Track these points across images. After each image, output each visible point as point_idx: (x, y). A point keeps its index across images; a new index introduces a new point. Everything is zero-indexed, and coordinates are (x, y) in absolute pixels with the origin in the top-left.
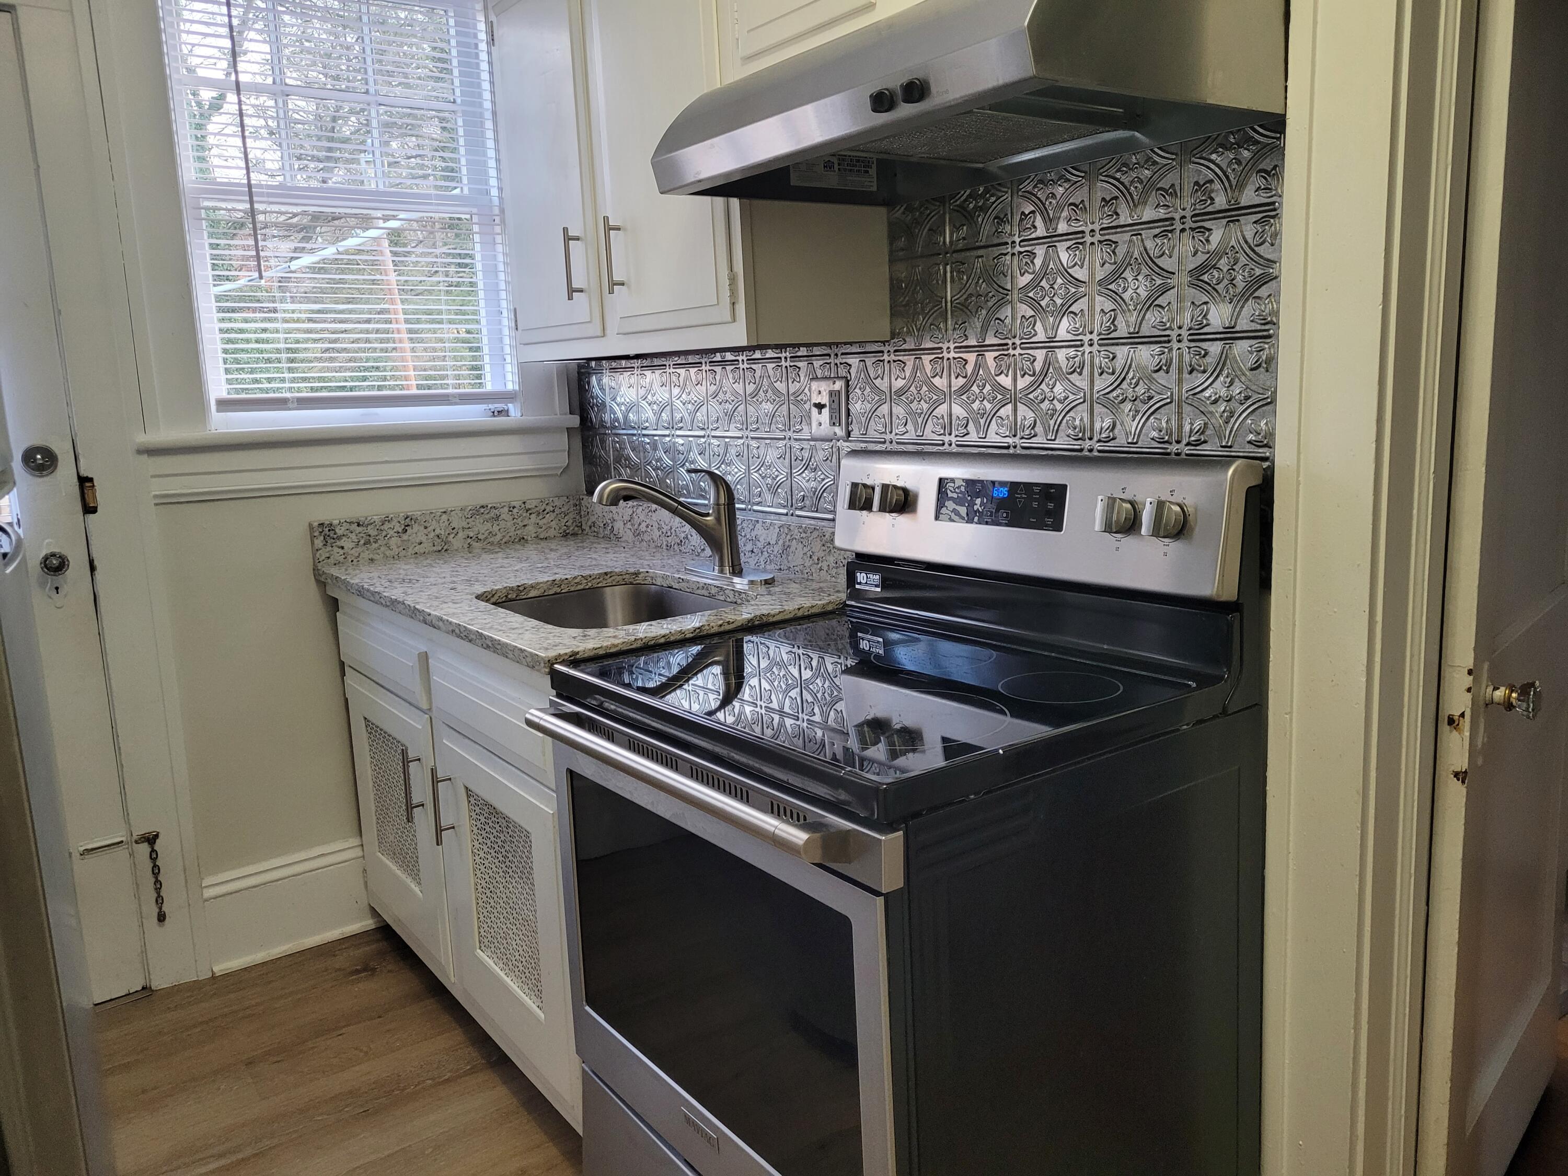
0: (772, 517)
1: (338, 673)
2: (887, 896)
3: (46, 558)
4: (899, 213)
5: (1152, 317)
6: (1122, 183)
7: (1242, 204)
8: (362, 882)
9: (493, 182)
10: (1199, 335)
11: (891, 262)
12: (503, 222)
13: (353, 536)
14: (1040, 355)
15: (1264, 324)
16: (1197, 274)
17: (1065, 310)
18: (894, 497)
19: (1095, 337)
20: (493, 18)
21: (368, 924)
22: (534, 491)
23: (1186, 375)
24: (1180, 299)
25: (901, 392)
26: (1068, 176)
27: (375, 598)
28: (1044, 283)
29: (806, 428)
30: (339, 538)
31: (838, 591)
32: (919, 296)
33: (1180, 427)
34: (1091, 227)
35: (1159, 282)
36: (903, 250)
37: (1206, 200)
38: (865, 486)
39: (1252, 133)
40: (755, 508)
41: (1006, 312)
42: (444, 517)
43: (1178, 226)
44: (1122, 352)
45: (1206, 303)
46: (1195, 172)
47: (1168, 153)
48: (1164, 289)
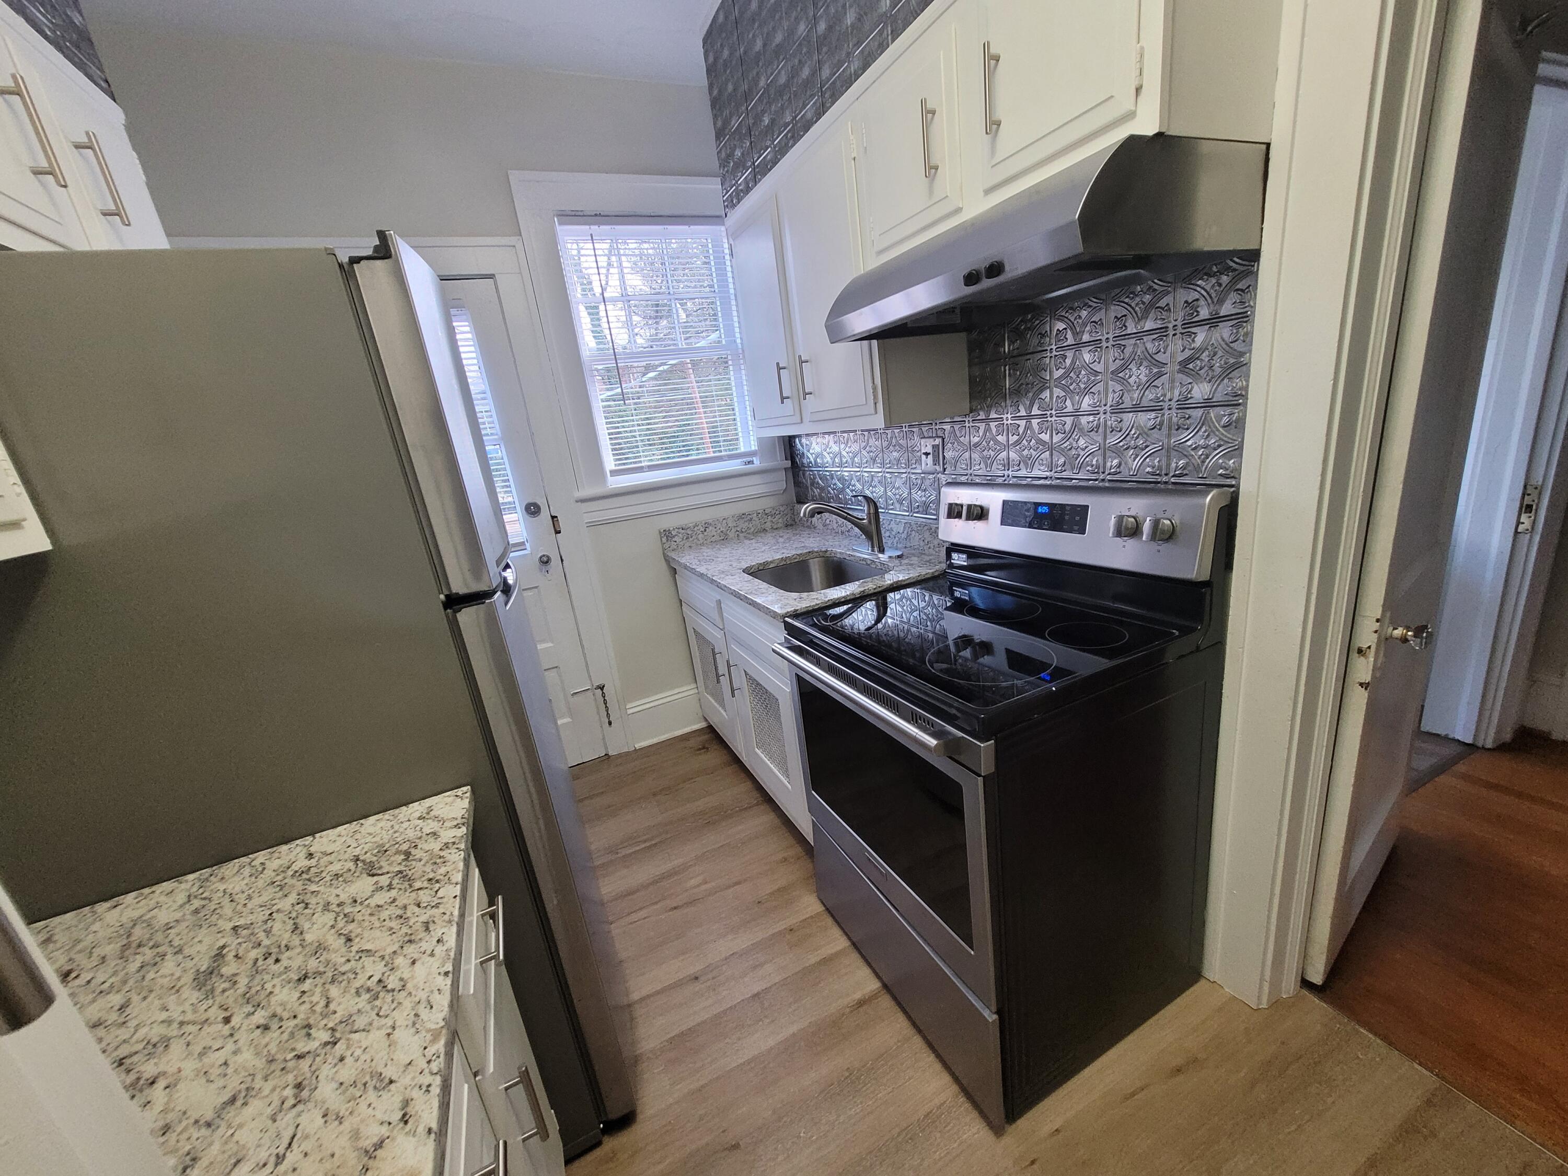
0: (900, 517)
1: (679, 604)
2: (984, 777)
3: (541, 557)
4: (974, 335)
5: (1150, 395)
6: (1130, 306)
7: (1221, 314)
8: (698, 705)
9: (738, 335)
10: (1184, 404)
11: (970, 366)
12: (744, 357)
13: (680, 535)
14: (1069, 421)
15: (1235, 396)
16: (1184, 364)
17: (1087, 391)
18: (977, 511)
19: (1108, 408)
20: (732, 242)
21: (703, 725)
22: (767, 504)
23: (1174, 432)
24: (1172, 381)
25: (977, 445)
26: (1091, 303)
27: (693, 571)
28: (1072, 374)
29: (918, 467)
30: (674, 537)
31: (940, 563)
32: (989, 386)
33: (1168, 465)
34: (1106, 336)
35: (1155, 370)
36: (977, 358)
37: (1193, 313)
38: (956, 504)
39: (1231, 264)
40: (890, 512)
41: (1046, 394)
42: (724, 521)
43: (1171, 332)
44: (1128, 418)
45: (1190, 383)
46: (1184, 295)
47: (1164, 282)
48: (1160, 375)
